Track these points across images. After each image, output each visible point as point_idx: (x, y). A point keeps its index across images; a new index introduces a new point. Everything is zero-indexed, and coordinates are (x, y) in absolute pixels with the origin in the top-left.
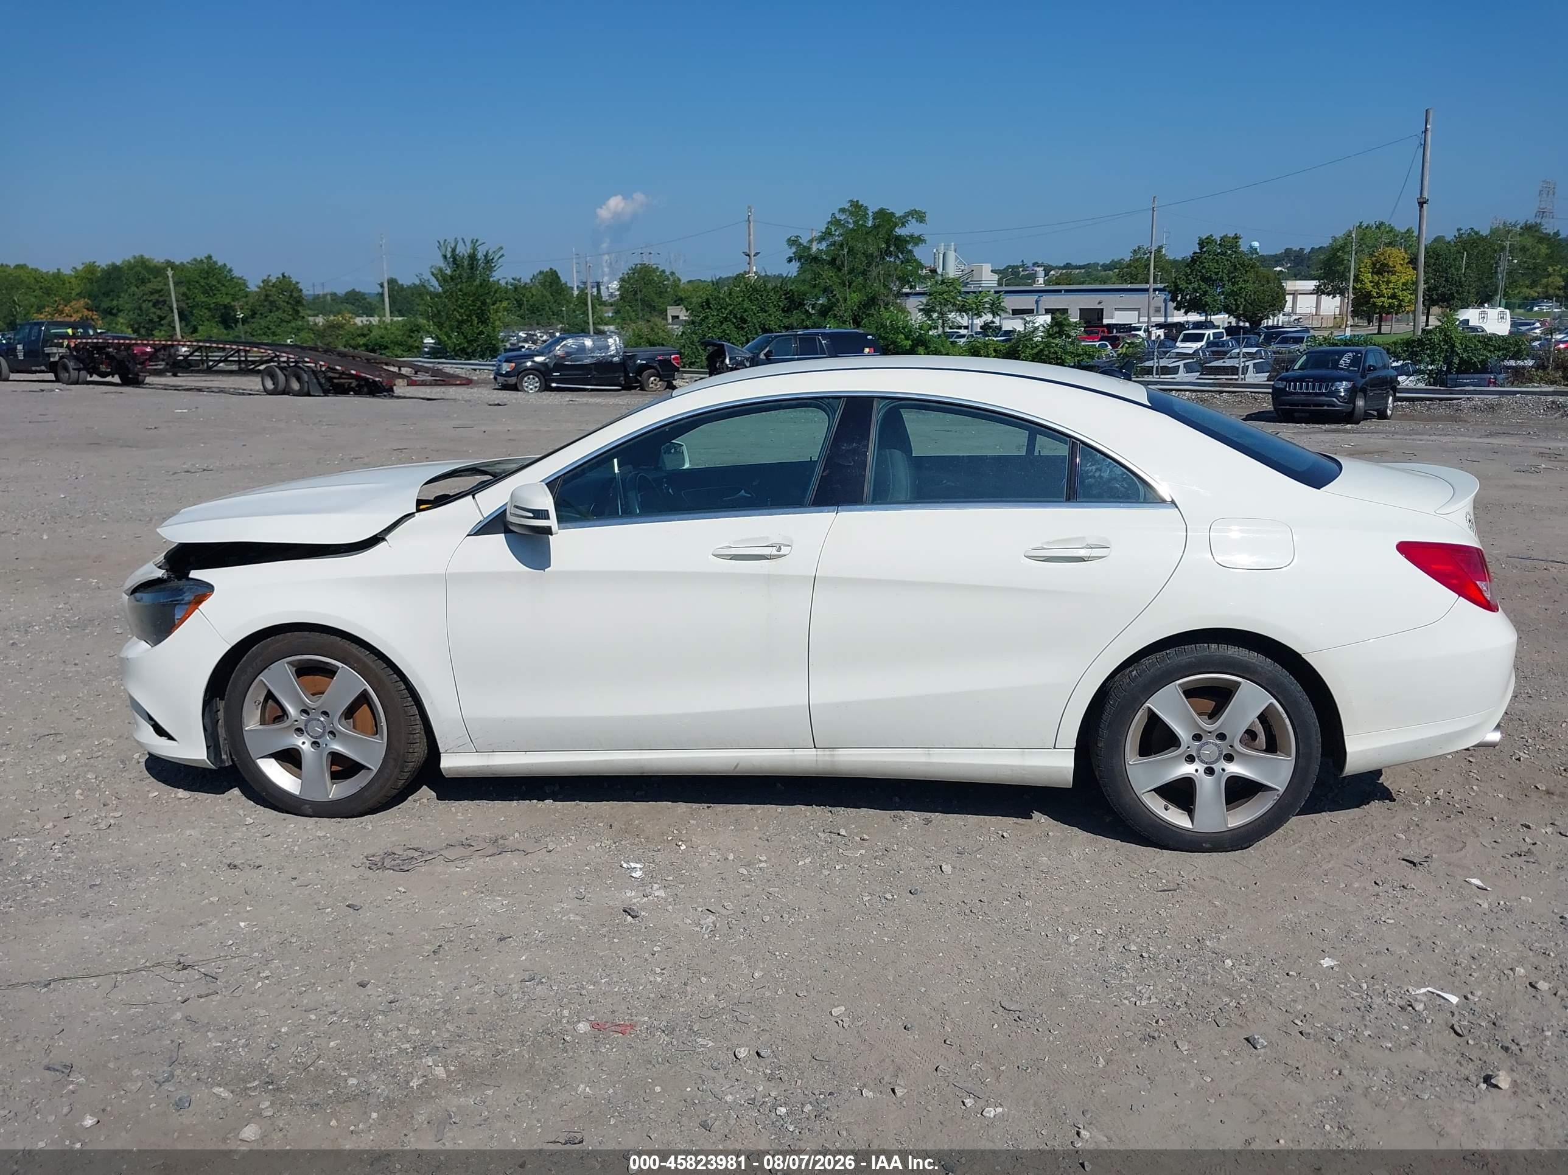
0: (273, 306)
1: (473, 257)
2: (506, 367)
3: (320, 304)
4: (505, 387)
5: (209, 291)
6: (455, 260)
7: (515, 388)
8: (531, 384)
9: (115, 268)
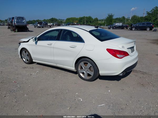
0: (95, 21)
1: (111, 15)
2: (109, 27)
3: (100, 20)
4: (109, 29)
5: (90, 19)
6: (109, 16)
7: (110, 29)
8: (111, 28)
9: (82, 17)
